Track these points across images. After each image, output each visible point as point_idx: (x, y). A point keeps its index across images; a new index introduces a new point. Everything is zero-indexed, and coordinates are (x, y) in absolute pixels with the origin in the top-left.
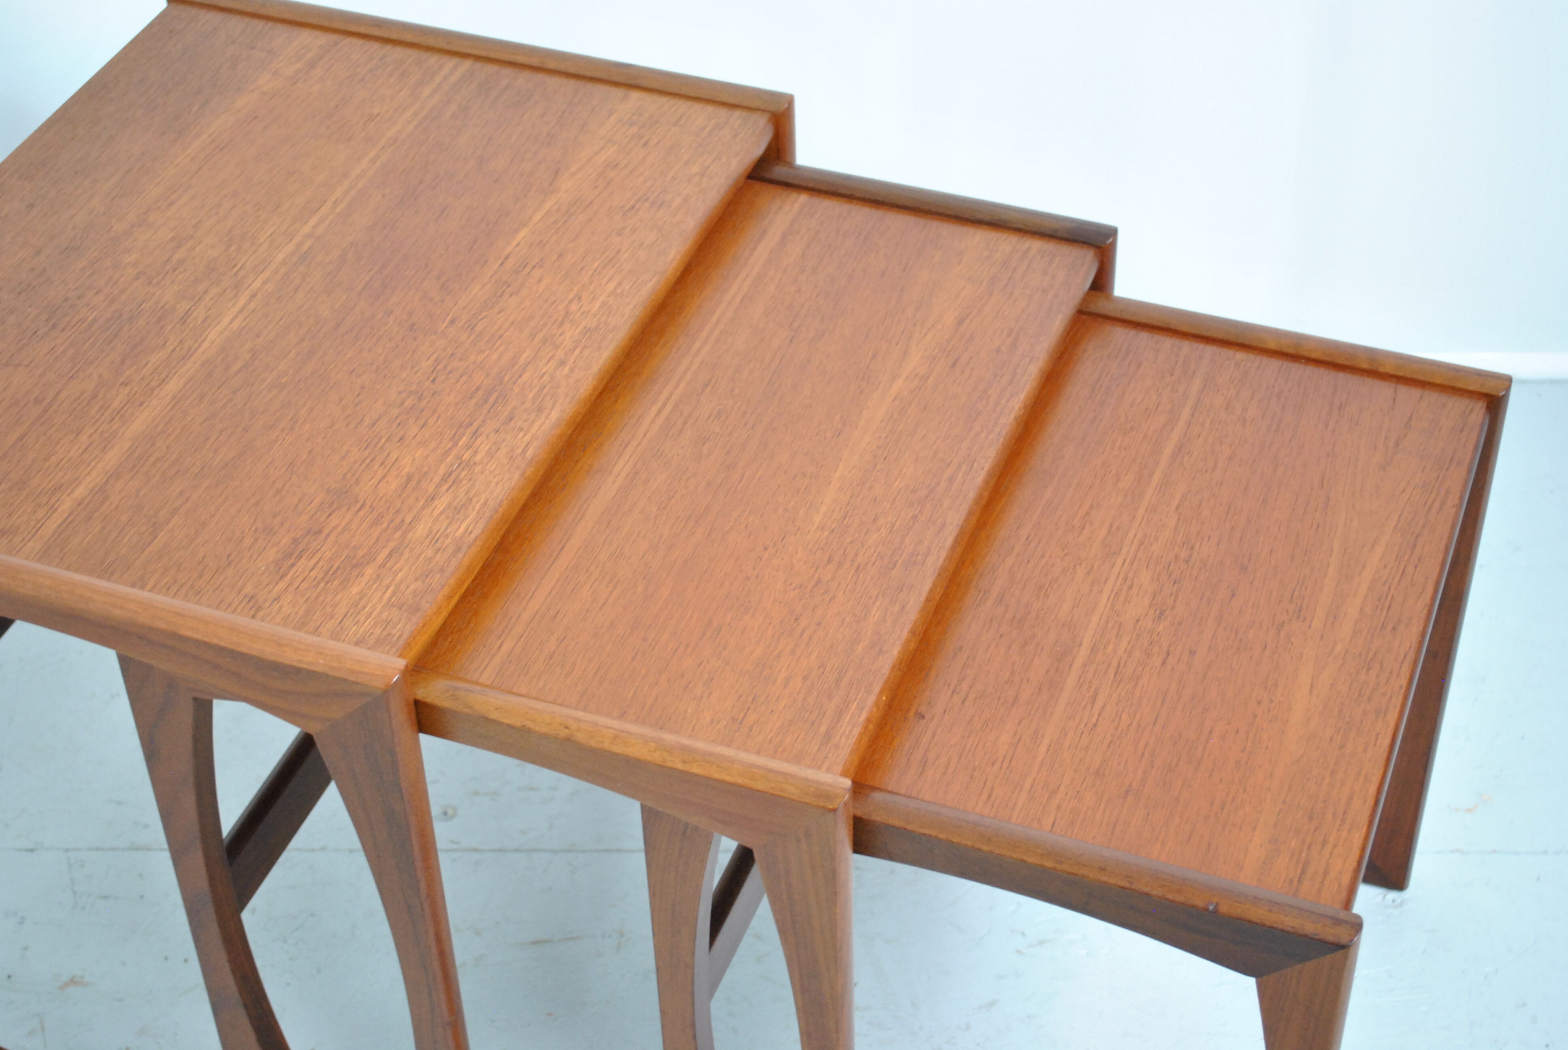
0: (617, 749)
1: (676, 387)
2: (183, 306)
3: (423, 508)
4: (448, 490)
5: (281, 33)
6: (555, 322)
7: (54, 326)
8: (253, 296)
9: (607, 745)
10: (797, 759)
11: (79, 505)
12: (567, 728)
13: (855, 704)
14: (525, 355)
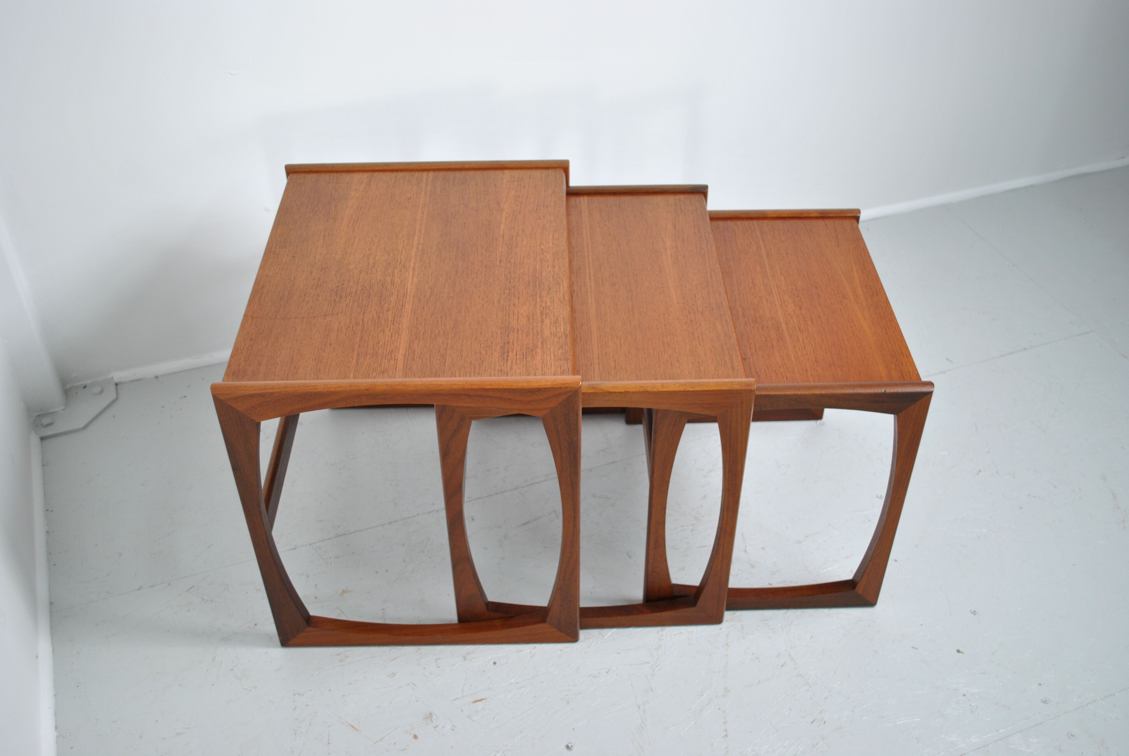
0: (665, 390)
1: (590, 269)
2: (389, 279)
3: (542, 326)
4: (546, 317)
5: (347, 177)
6: (540, 253)
7: (341, 297)
8: (414, 269)
9: (660, 389)
11: (405, 355)
12: (642, 387)
14: (538, 267)
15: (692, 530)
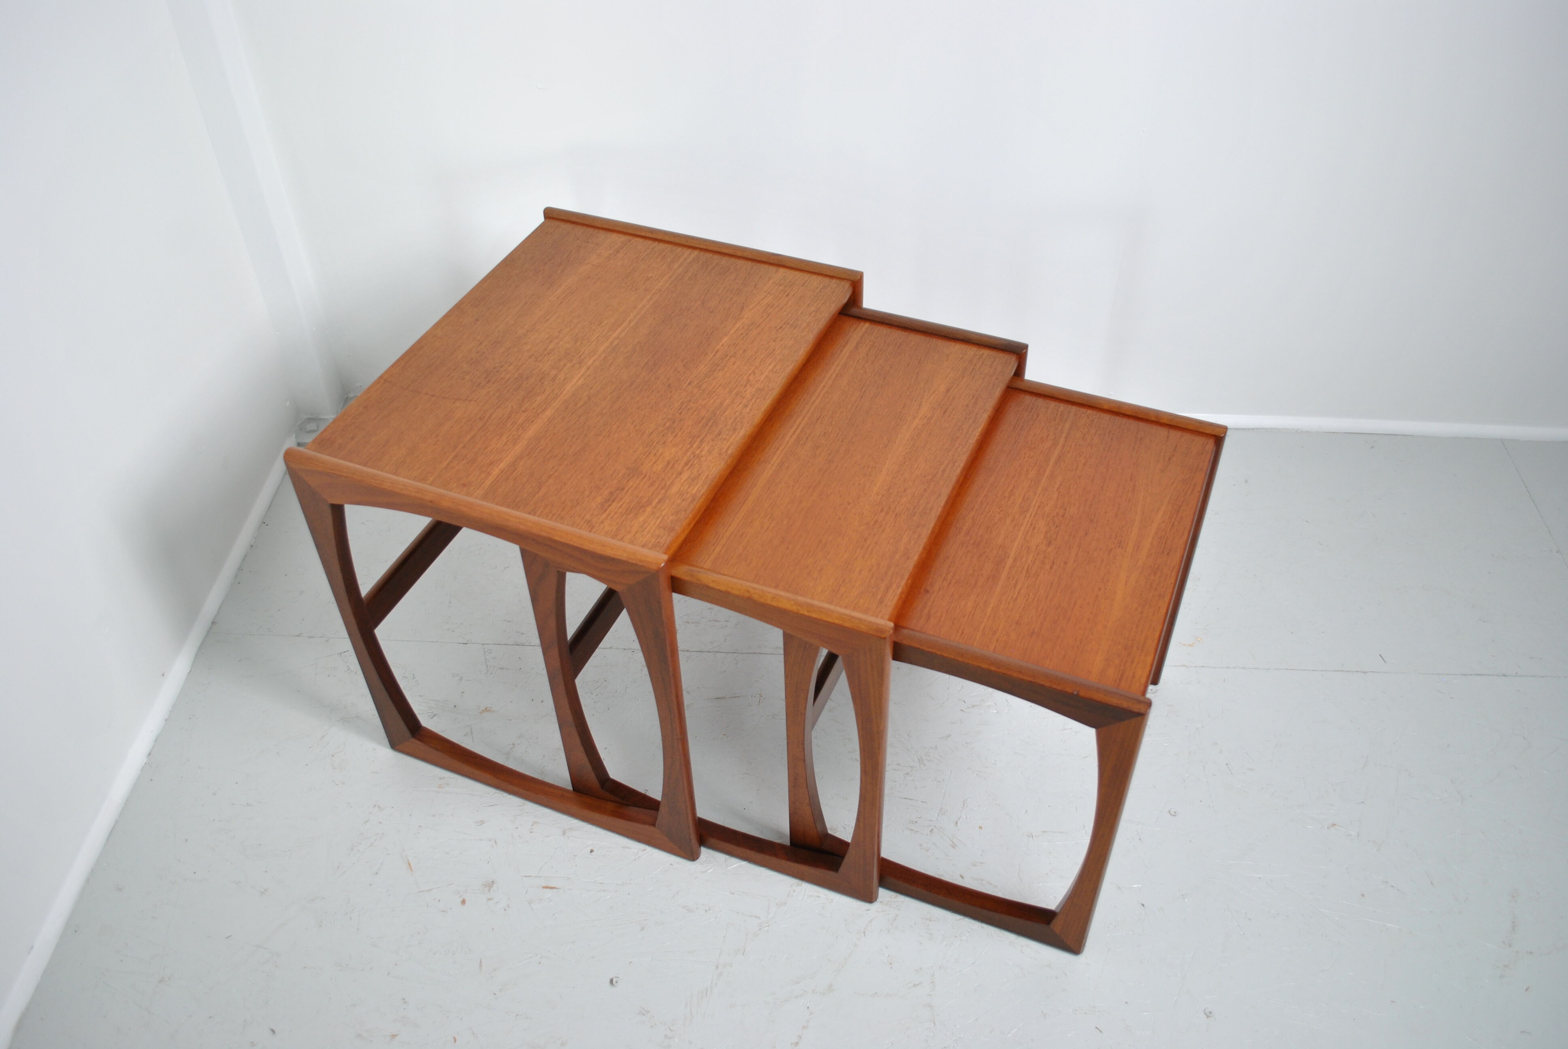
0: (774, 604)
1: (803, 419)
2: (553, 373)
3: (676, 478)
4: (688, 469)
5: (602, 235)
6: (742, 385)
7: (489, 381)
8: (588, 368)
9: (769, 602)
10: (866, 611)
11: (502, 472)
12: (748, 592)
13: (895, 584)
14: (727, 401)
15: (908, 774)
